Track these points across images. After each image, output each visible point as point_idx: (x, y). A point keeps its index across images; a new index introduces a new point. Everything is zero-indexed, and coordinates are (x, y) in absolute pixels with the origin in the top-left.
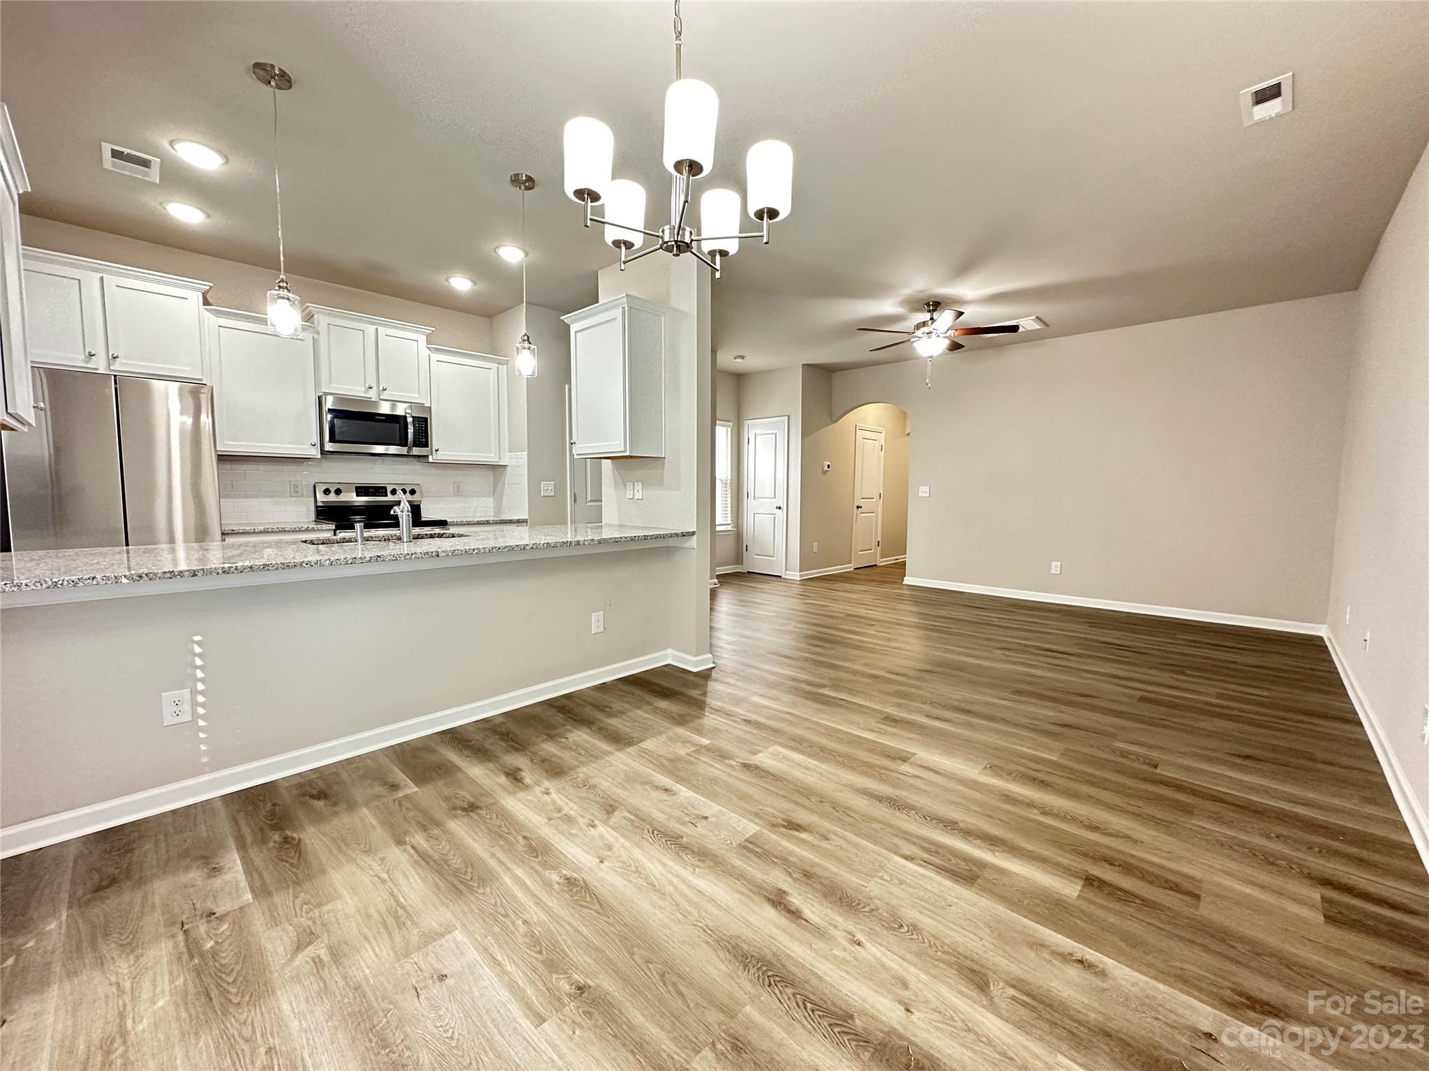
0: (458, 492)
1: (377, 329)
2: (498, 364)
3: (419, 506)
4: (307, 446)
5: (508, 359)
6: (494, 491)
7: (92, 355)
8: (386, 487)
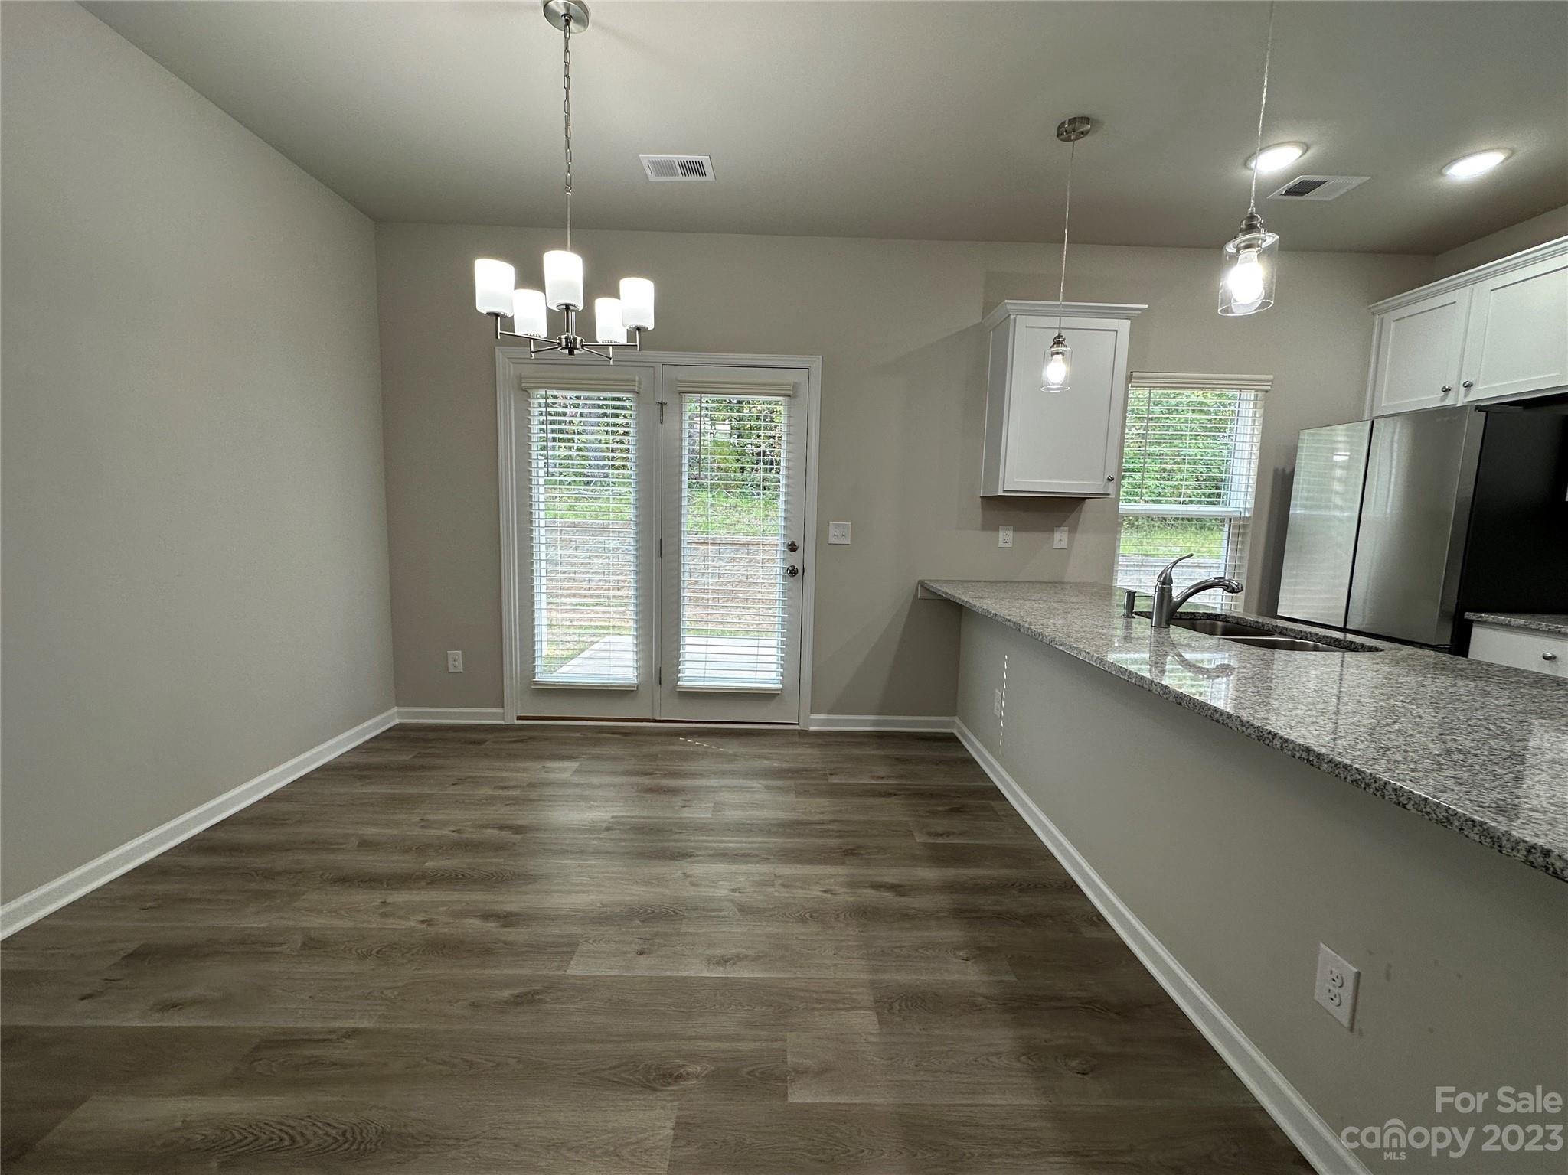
7: (1448, 391)
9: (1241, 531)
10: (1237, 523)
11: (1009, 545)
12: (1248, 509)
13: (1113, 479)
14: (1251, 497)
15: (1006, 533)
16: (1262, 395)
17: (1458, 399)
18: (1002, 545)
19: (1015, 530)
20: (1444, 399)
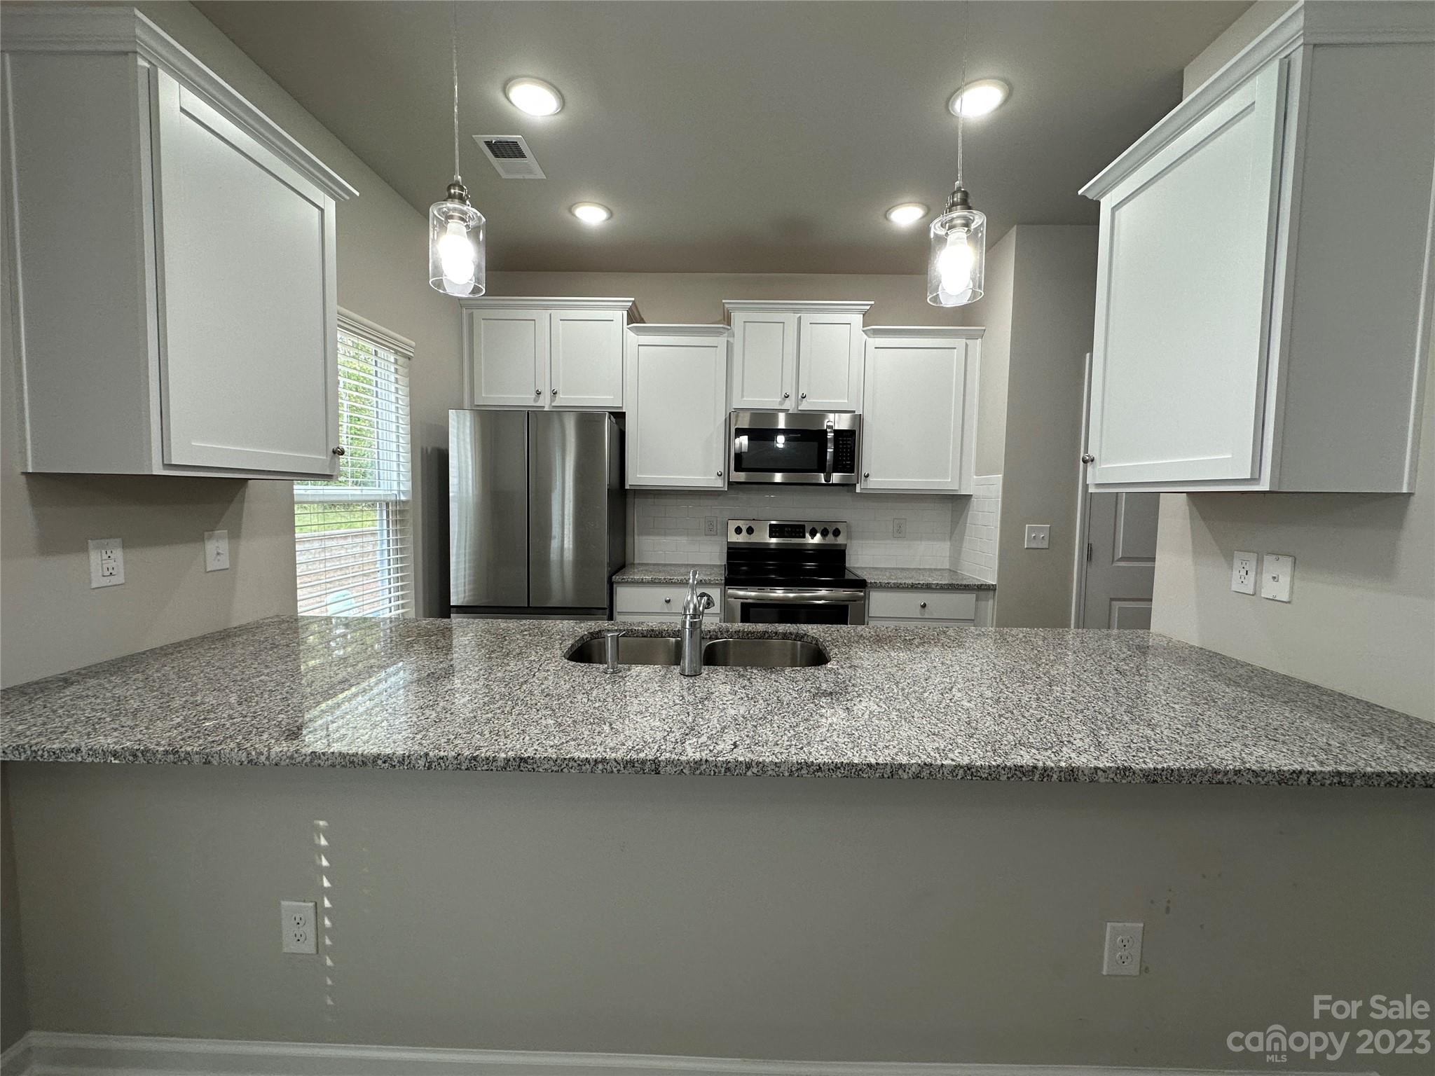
0: (899, 533)
1: (800, 317)
2: (967, 339)
3: (844, 552)
4: (714, 477)
5: (984, 328)
6: (952, 533)
7: (539, 393)
8: (804, 525)
9: (399, 518)
10: (394, 508)
11: (119, 579)
12: (404, 492)
14: (406, 478)
15: (109, 554)
16: (401, 360)
17: (545, 403)
18: (106, 582)
19: (125, 546)
20: (536, 401)
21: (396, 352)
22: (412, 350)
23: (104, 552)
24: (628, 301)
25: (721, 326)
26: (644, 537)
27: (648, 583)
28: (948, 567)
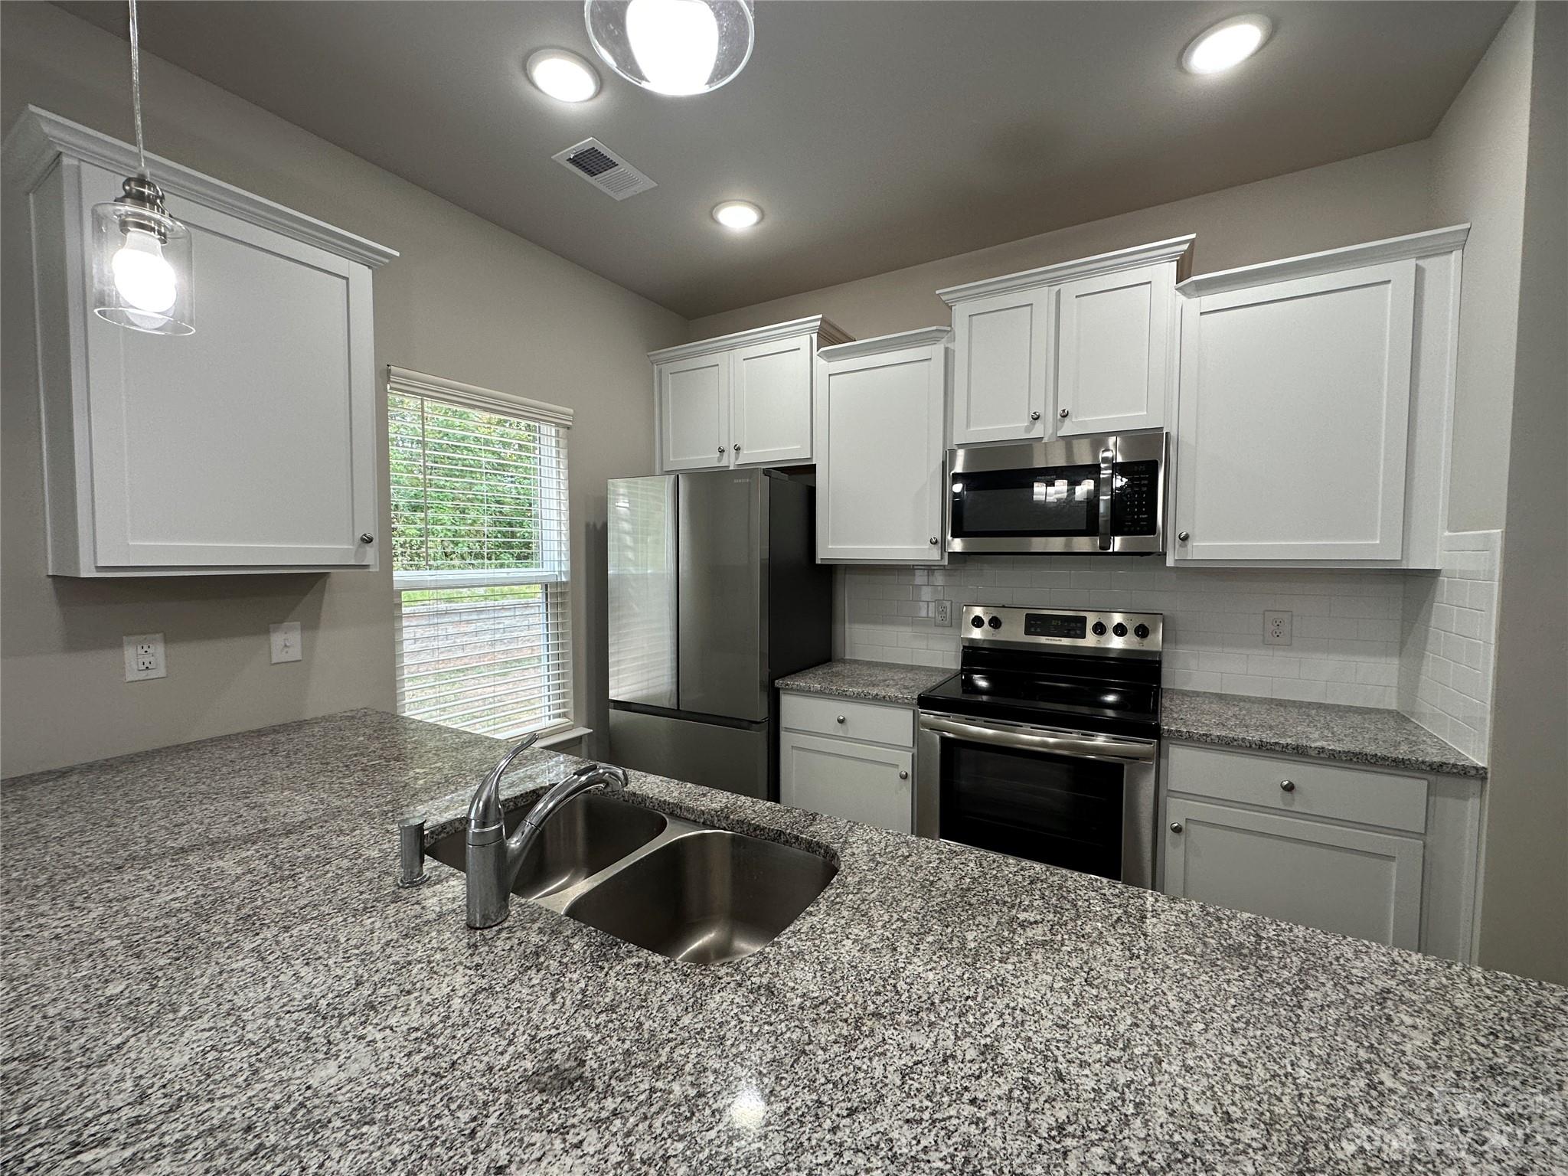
0: (1277, 636)
2: (1418, 258)
3: (1160, 662)
4: (928, 545)
5: (1467, 226)
6: (1403, 644)
7: (722, 451)
8: (1085, 618)
9: (559, 600)
10: (554, 590)
11: (161, 672)
12: (564, 574)
13: (370, 540)
14: (565, 558)
15: (146, 648)
16: (562, 431)
17: (730, 462)
18: (143, 675)
19: (167, 641)
20: (720, 460)
21: (557, 425)
22: (571, 418)
23: (139, 647)
24: (814, 321)
25: (934, 328)
26: (857, 626)
27: (817, 692)
28: (1394, 707)
